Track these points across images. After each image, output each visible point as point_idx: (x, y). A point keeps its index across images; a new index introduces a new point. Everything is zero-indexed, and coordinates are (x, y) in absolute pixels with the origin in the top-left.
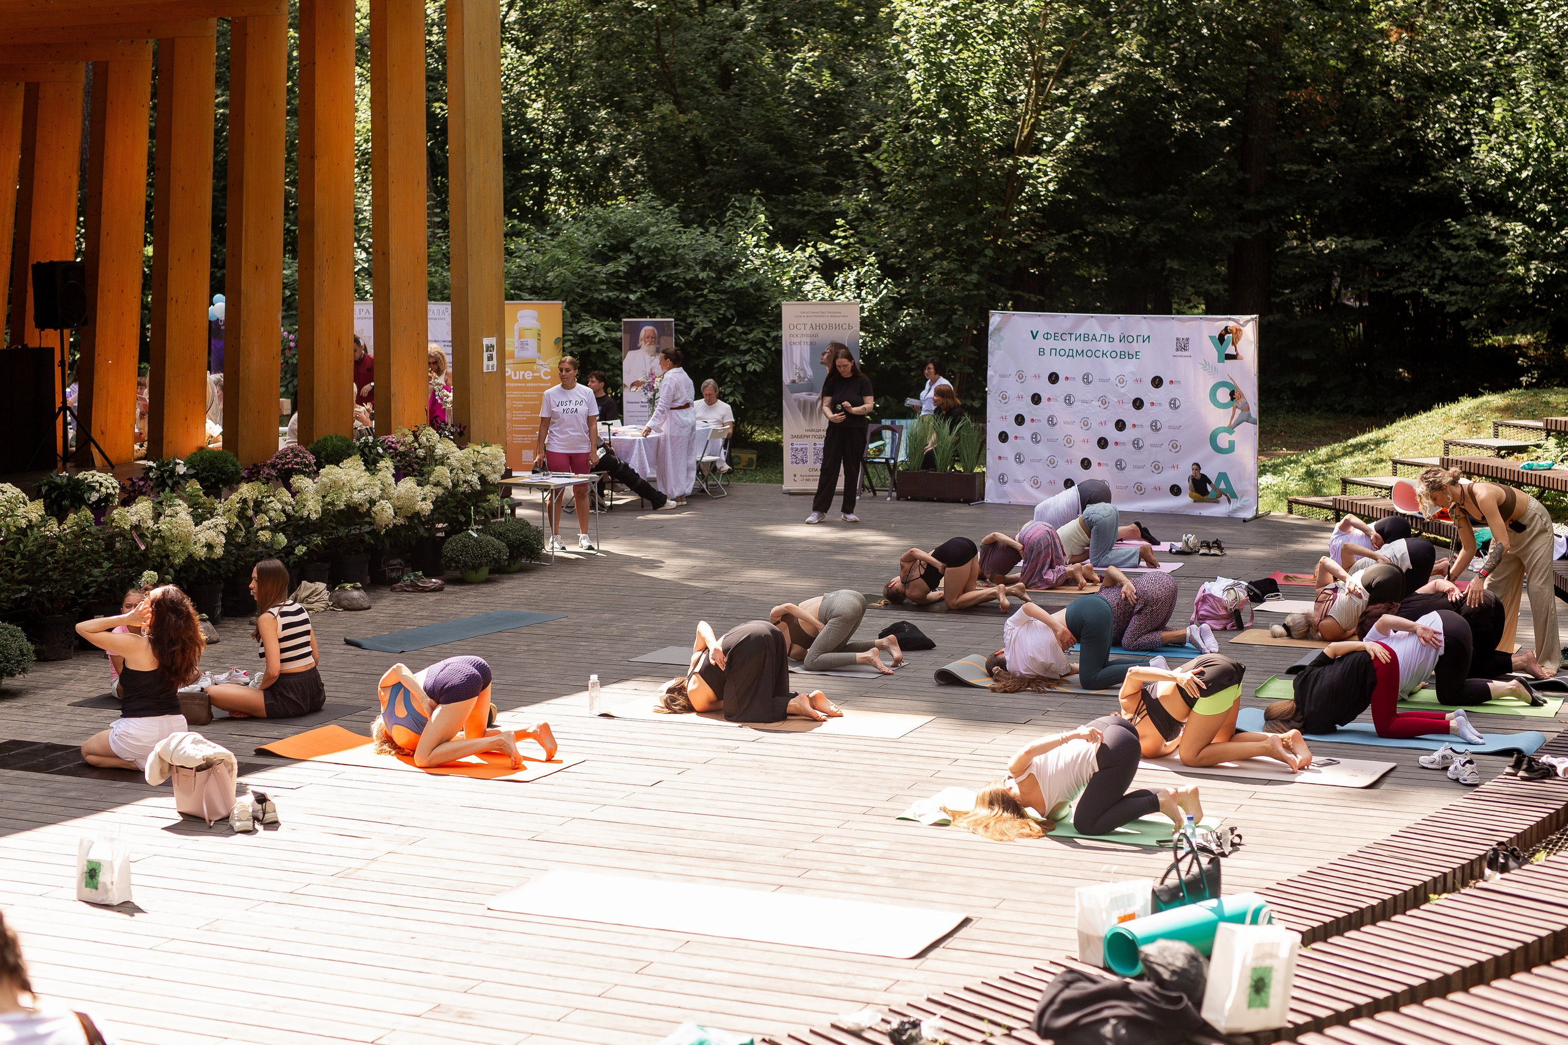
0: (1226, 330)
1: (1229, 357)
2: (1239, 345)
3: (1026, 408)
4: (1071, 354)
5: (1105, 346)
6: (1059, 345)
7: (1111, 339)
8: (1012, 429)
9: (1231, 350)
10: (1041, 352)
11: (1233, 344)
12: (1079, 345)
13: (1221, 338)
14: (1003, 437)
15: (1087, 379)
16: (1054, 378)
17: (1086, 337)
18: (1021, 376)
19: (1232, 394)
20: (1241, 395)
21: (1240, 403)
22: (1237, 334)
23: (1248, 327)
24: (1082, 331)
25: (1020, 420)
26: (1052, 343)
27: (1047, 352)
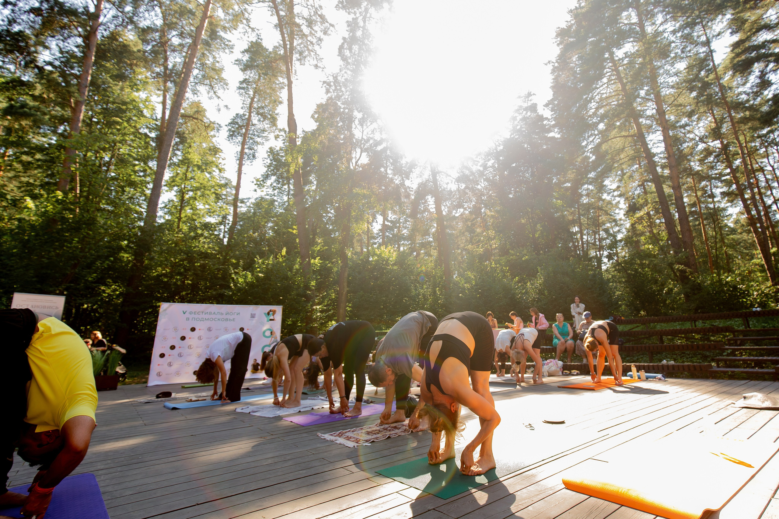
0: (270, 311)
1: (271, 320)
2: (275, 315)
3: (177, 342)
4: (202, 320)
5: (219, 316)
6: (196, 316)
7: (222, 314)
8: (167, 351)
9: (272, 318)
10: (188, 319)
11: (273, 315)
12: (207, 316)
13: (268, 314)
14: (162, 356)
15: (209, 329)
16: (193, 329)
17: (210, 313)
18: (176, 329)
19: (271, 333)
20: (274, 333)
21: (274, 336)
22: (274, 312)
23: (279, 309)
24: (209, 311)
25: (173, 348)
26: (193, 316)
27: (191, 319)
